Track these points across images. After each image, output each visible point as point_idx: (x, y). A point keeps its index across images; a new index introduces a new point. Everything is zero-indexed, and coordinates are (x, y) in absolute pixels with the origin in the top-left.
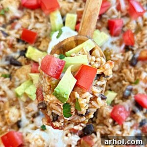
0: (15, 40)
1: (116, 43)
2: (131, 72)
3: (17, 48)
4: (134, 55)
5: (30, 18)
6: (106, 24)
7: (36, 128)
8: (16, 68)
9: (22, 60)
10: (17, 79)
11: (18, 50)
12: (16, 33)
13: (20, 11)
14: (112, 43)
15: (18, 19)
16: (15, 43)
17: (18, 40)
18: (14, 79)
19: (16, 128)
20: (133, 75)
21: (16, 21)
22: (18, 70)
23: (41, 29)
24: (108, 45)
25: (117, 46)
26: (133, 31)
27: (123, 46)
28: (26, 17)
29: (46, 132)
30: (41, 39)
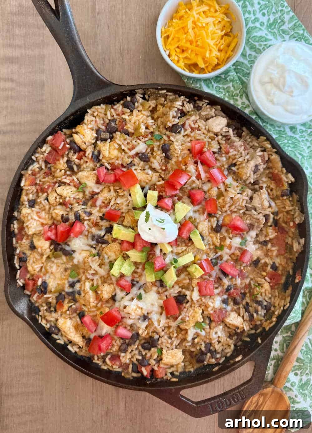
0: (99, 218)
1: (198, 211)
2: (217, 238)
3: (102, 226)
4: (218, 221)
5: (110, 191)
6: (187, 194)
7: (132, 299)
8: (104, 246)
9: (108, 239)
10: (106, 257)
11: (104, 228)
12: (99, 211)
13: (98, 186)
14: (195, 212)
15: (97, 194)
16: (99, 221)
17: (102, 218)
18: (104, 257)
19: (111, 302)
20: (219, 241)
21: (96, 196)
22: (106, 248)
23: (122, 204)
24: (191, 214)
25: (200, 214)
26: (215, 198)
27: (206, 214)
28: (106, 191)
29: (144, 302)
30: (124, 215)
